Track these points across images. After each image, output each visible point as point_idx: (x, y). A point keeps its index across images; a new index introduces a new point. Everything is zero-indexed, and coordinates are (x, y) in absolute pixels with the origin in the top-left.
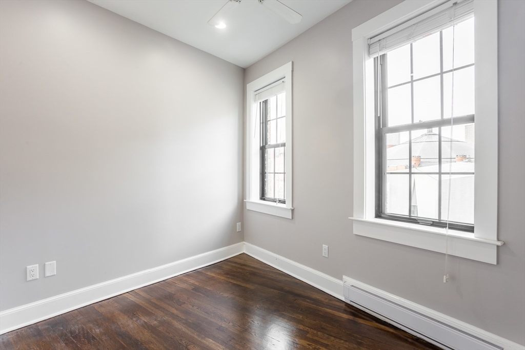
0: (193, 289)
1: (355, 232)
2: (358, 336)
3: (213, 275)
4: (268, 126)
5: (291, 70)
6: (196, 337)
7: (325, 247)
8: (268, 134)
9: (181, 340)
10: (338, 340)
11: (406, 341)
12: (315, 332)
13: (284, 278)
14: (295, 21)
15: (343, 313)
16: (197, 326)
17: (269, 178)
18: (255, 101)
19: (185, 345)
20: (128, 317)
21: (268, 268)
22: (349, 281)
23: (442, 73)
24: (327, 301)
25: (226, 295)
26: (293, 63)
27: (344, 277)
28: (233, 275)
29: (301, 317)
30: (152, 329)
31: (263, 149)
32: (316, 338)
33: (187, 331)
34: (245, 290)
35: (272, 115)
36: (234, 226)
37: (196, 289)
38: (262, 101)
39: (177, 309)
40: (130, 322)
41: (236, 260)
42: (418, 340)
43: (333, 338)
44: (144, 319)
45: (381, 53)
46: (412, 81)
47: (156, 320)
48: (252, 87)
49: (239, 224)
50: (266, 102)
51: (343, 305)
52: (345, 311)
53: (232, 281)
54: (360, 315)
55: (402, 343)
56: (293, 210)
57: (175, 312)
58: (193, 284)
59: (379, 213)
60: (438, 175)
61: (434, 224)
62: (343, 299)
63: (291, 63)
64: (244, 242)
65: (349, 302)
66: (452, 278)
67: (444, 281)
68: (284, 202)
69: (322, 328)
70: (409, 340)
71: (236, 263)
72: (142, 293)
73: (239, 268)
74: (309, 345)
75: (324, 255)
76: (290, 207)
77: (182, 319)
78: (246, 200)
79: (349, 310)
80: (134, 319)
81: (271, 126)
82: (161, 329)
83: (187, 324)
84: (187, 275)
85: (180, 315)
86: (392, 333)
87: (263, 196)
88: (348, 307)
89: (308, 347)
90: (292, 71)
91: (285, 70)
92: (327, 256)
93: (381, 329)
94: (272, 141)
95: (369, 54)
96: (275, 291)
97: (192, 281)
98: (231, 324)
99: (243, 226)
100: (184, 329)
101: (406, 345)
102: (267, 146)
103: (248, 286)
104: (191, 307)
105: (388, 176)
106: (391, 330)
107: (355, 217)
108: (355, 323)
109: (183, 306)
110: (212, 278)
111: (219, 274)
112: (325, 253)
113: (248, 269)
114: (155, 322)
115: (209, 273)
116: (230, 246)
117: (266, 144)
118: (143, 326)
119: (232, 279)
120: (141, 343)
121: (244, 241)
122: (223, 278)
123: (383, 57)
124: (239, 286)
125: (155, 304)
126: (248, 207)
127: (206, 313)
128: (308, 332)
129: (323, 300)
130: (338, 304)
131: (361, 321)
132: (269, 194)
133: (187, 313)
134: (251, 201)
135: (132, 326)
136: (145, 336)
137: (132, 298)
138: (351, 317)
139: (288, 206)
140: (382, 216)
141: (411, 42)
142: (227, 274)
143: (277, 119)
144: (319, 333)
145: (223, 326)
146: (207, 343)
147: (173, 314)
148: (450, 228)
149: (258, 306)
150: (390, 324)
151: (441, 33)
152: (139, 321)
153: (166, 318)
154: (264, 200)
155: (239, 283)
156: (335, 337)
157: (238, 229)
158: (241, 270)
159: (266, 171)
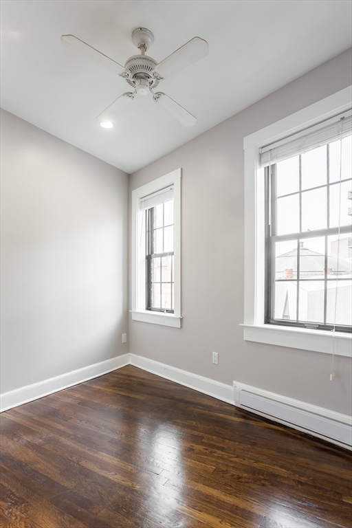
0: (79, 403)
1: (246, 338)
2: (251, 437)
3: (99, 387)
4: (154, 235)
5: (180, 176)
6: (87, 452)
7: (215, 354)
8: (154, 243)
9: (71, 457)
10: (232, 442)
11: (295, 438)
12: (210, 436)
13: (173, 387)
14: (190, 124)
15: (235, 416)
16: (87, 441)
17: (156, 288)
18: (141, 208)
19: (76, 461)
20: (8, 437)
21: (156, 378)
22: (239, 385)
23: (328, 185)
24: (218, 406)
25: (115, 407)
26: (182, 169)
27: (234, 382)
28: (120, 387)
29: (194, 423)
30: (37, 448)
31: (149, 259)
32: (212, 442)
33: (77, 447)
34: (134, 401)
35: (158, 223)
36: (119, 338)
37: (83, 403)
38: (147, 208)
39: (63, 425)
40: (10, 443)
41: (122, 372)
42: (306, 435)
43: (227, 441)
44: (27, 438)
45: (272, 163)
46: (300, 192)
47: (40, 438)
48: (137, 194)
49: (124, 335)
50: (151, 210)
51: (234, 409)
52: (236, 415)
53: (120, 393)
54: (251, 417)
55: (292, 440)
56: (181, 319)
57: (62, 428)
58: (78, 398)
59: (268, 319)
60: (324, 282)
61: (320, 327)
62: (233, 403)
63: (180, 169)
64: (130, 354)
65: (239, 406)
66: (337, 376)
67: (331, 379)
68: (172, 312)
69: (217, 432)
70: (298, 436)
71: (122, 374)
72: (21, 411)
73: (127, 379)
74: (205, 449)
75: (213, 362)
76: (179, 316)
77: (71, 435)
78: (132, 311)
79: (240, 413)
80: (15, 439)
81: (158, 235)
82: (47, 447)
83: (76, 439)
84: (71, 389)
85: (68, 431)
86: (282, 431)
87: (149, 307)
88: (239, 411)
89: (205, 451)
90: (181, 178)
91: (174, 176)
92: (217, 363)
93: (272, 429)
94: (158, 249)
95: (260, 163)
96: (165, 400)
97: (77, 396)
98: (123, 436)
99: (128, 337)
100: (73, 445)
101: (296, 441)
102: (153, 256)
103: (137, 397)
104: (78, 421)
105: (276, 283)
106: (281, 429)
107: (246, 323)
108: (248, 425)
109: (69, 421)
110: (99, 391)
111: (106, 386)
112: (215, 360)
113: (136, 380)
114: (40, 440)
115: (94, 386)
116: (115, 358)
117: (152, 253)
118: (26, 445)
119: (120, 391)
120: (26, 465)
121: (129, 352)
122: (110, 390)
123: (273, 166)
124: (128, 397)
125: (38, 421)
126: (134, 317)
127: (96, 426)
128: (202, 438)
129: (214, 405)
130: (229, 408)
131: (252, 423)
132: (156, 304)
133: (75, 428)
134: (137, 311)
135: (13, 447)
136: (30, 456)
137: (11, 417)
138: (243, 420)
139: (177, 315)
140: (271, 321)
141: (299, 153)
142: (114, 386)
143: (164, 227)
144: (214, 437)
145: (116, 438)
146: (100, 457)
147: (59, 430)
148: (336, 331)
149: (150, 416)
150: (279, 424)
151: (328, 146)
152: (20, 441)
153: (52, 435)
154: (150, 310)
155: (127, 394)
156: (229, 440)
157: (124, 340)
158: (128, 382)
159: (152, 281)
